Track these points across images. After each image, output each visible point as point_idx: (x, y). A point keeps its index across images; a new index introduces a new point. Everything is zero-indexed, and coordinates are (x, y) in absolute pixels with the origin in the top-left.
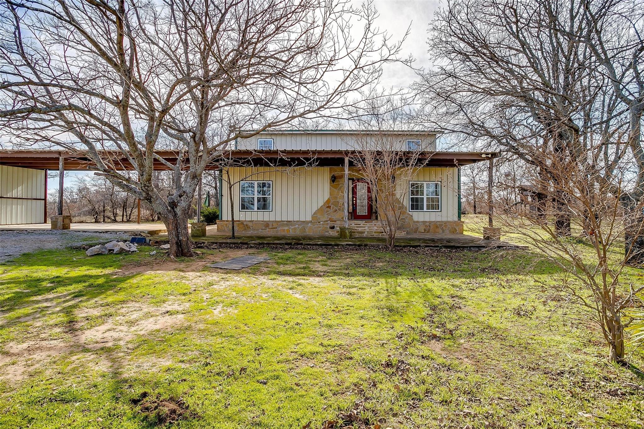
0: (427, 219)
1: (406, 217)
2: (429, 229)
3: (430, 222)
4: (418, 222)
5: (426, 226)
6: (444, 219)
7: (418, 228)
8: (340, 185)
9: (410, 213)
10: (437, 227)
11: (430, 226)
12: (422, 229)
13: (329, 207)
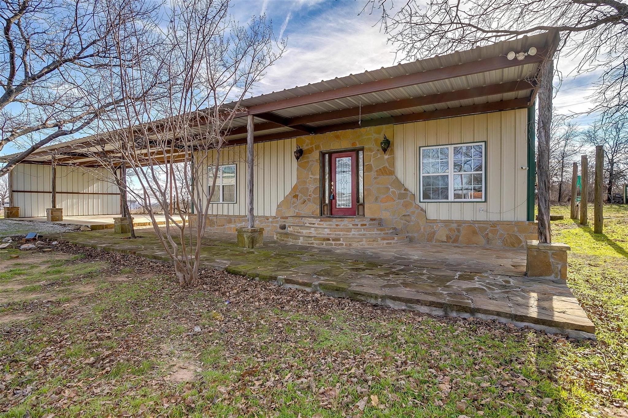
0: (456, 217)
1: (413, 213)
2: (458, 237)
3: (460, 223)
4: (434, 221)
5: (450, 230)
6: (494, 217)
7: (434, 233)
8: (310, 163)
9: (423, 205)
10: (474, 233)
11: (459, 230)
12: (442, 234)
13: (296, 196)
